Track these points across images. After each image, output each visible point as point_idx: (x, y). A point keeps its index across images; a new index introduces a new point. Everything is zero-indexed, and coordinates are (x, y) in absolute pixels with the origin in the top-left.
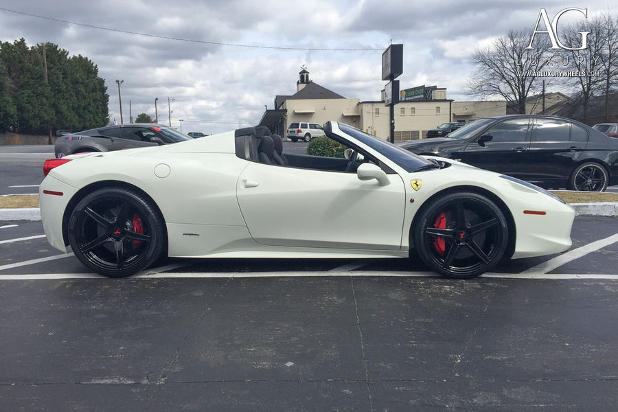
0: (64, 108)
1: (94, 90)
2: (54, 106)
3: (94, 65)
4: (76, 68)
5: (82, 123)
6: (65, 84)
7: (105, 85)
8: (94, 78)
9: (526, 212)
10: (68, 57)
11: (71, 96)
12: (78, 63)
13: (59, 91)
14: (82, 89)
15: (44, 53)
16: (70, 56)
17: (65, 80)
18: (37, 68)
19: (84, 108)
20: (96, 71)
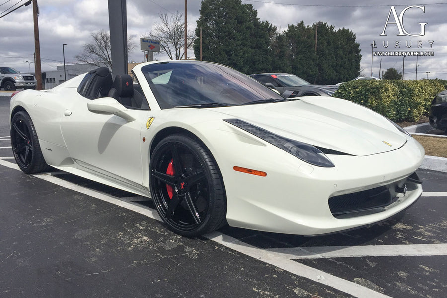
0: (325, 66)
1: (350, 52)
2: (319, 65)
3: (354, 34)
4: (339, 38)
5: (338, 76)
6: (329, 49)
7: (359, 48)
8: (352, 43)
9: (236, 168)
10: (334, 30)
11: (332, 57)
12: (340, 34)
13: (323, 55)
14: (341, 52)
15: (316, 30)
16: (336, 30)
17: (329, 47)
18: (309, 40)
19: (341, 66)
20: (354, 38)
